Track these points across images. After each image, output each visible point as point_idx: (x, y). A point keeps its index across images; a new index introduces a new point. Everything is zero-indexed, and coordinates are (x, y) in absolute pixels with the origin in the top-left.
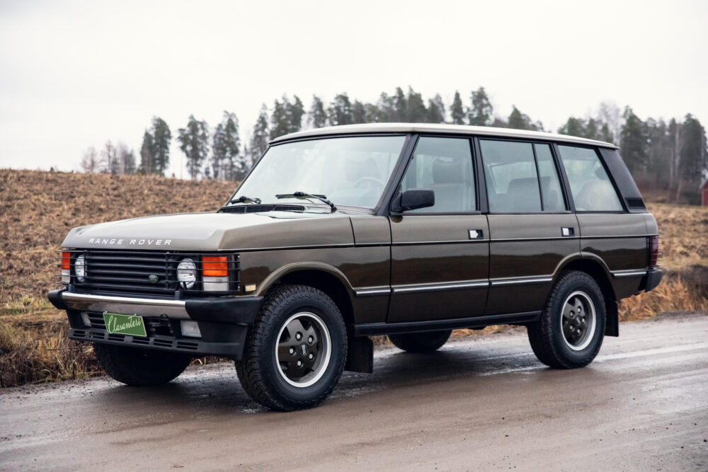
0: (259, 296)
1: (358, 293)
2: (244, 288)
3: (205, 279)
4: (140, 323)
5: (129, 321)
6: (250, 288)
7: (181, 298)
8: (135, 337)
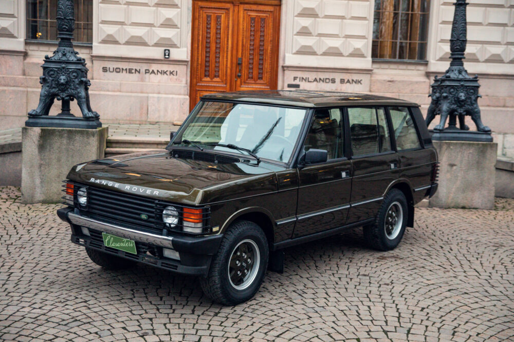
0: (220, 234)
1: (278, 223)
2: (211, 230)
3: (185, 224)
4: (132, 244)
5: (123, 242)
6: (215, 229)
7: (168, 235)
8: (126, 253)
